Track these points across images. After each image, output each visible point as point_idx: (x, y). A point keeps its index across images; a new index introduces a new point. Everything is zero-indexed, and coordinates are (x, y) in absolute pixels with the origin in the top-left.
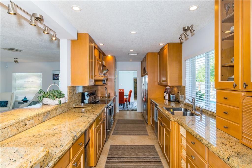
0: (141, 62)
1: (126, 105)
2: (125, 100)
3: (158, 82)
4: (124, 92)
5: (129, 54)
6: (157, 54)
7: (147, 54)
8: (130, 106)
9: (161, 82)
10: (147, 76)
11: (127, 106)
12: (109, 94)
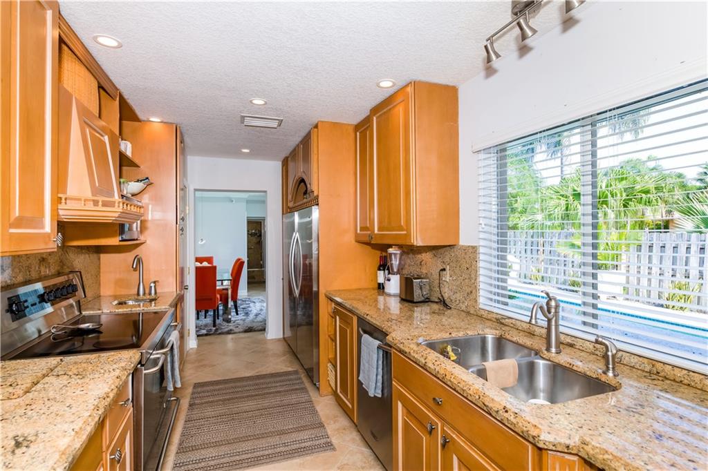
0: (281, 163)
1: (221, 312)
2: (218, 296)
3: (358, 231)
4: (215, 268)
5: (242, 122)
6: (351, 130)
7: (316, 126)
8: (237, 314)
9: (376, 232)
10: (316, 207)
11: (225, 316)
12: (155, 282)
